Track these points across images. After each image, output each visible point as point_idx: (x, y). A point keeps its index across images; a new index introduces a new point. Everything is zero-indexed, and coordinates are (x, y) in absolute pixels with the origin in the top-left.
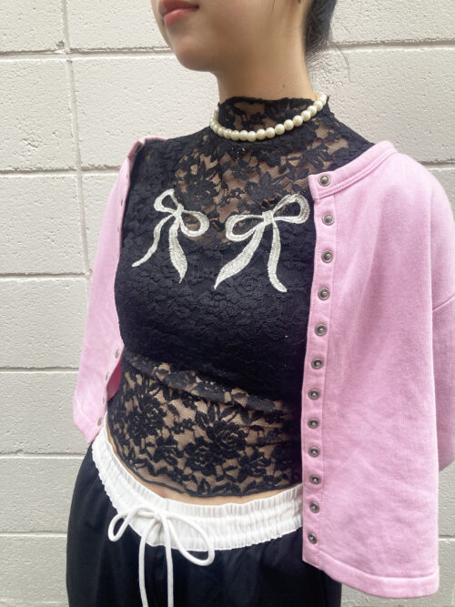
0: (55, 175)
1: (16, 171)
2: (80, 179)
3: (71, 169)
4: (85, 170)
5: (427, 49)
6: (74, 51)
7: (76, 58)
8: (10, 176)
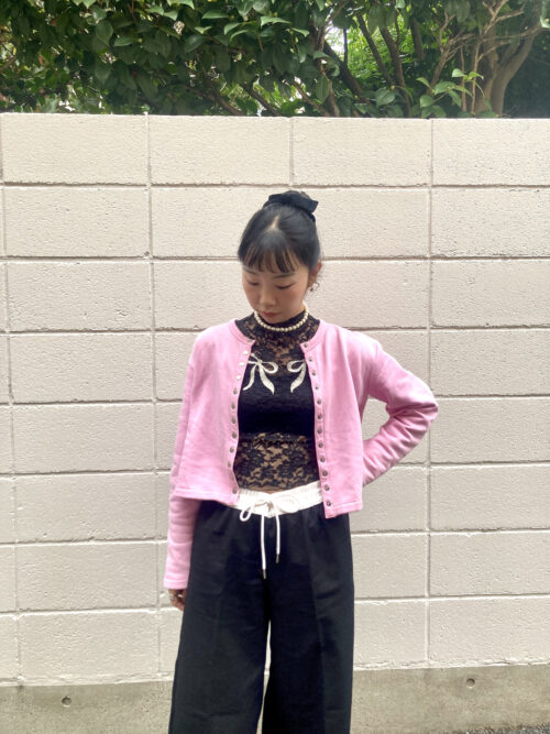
0: (137, 334)
1: (110, 331)
2: (154, 336)
3: (148, 330)
4: (157, 330)
5: (374, 262)
6: (155, 258)
7: (157, 262)
8: (105, 334)
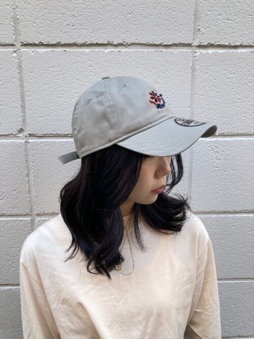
3: (27, 215)
6: (31, 135)
7: (32, 140)
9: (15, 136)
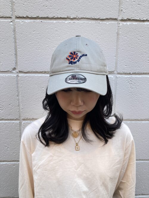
9: (11, 72)
